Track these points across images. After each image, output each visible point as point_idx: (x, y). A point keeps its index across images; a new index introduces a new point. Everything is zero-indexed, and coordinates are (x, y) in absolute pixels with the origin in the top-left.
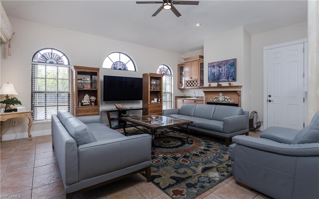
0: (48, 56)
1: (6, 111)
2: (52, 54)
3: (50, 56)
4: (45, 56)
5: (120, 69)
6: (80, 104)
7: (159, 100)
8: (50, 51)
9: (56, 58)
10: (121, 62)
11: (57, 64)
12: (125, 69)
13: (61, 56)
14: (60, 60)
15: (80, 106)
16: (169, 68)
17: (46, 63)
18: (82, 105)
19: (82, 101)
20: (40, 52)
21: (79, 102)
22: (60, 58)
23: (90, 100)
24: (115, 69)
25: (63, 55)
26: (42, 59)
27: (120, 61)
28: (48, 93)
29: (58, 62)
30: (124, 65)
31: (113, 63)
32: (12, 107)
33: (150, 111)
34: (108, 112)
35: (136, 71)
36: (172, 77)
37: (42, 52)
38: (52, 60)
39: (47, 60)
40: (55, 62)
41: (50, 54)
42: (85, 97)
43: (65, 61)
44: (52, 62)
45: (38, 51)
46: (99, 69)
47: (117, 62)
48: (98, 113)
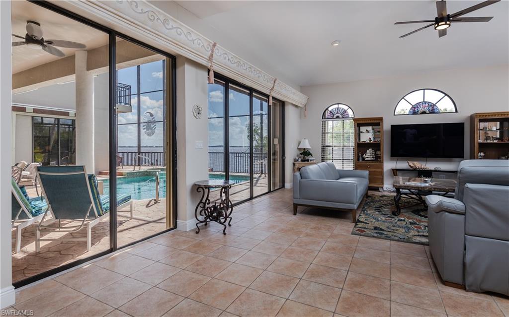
0: (335, 112)
1: (302, 161)
3: (337, 111)
4: (333, 112)
5: (424, 113)
6: (361, 158)
8: (337, 106)
9: (342, 111)
10: (425, 103)
11: (343, 118)
12: (433, 112)
14: (346, 114)
15: (361, 161)
17: (333, 118)
18: (363, 159)
19: (364, 156)
21: (359, 157)
22: (345, 111)
23: (375, 154)
24: (414, 113)
26: (330, 115)
27: (425, 101)
29: (344, 116)
30: (433, 106)
31: (412, 106)
32: (307, 158)
34: (395, 171)
35: (456, 111)
37: (330, 109)
38: (339, 115)
39: (334, 115)
40: (341, 116)
41: (336, 109)
42: (368, 151)
43: (350, 112)
44: (338, 117)
45: (327, 109)
46: (381, 119)
47: (419, 103)
48: (380, 170)
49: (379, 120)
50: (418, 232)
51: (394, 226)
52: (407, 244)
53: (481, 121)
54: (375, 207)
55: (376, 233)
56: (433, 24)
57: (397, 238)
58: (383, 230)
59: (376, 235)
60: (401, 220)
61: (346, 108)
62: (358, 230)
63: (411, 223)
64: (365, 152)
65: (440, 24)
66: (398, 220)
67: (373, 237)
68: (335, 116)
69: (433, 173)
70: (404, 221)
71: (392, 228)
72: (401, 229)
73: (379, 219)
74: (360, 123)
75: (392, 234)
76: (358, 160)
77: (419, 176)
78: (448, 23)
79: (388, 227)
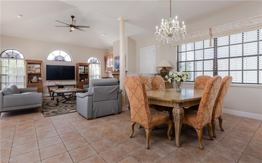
0: (10, 54)
2: (13, 52)
3: (12, 54)
5: (60, 61)
7: (87, 80)
8: (12, 51)
9: (16, 54)
10: (60, 56)
11: (16, 58)
12: (64, 60)
13: (19, 54)
14: (18, 56)
15: (30, 83)
16: (98, 59)
17: (9, 58)
18: (31, 82)
19: (32, 80)
20: (5, 52)
21: (28, 81)
22: (18, 55)
23: (38, 79)
24: (56, 60)
25: (20, 53)
26: (6, 55)
28: (10, 75)
30: (63, 58)
31: (55, 57)
33: (79, 86)
34: (49, 87)
35: (72, 61)
36: (100, 65)
37: (6, 52)
38: (13, 56)
40: (15, 57)
41: (12, 53)
42: (34, 78)
43: (22, 56)
44: (12, 58)
45: (4, 51)
46: (42, 61)
47: (58, 56)
48: (41, 87)
49: (41, 62)
50: (70, 109)
51: (59, 109)
52: (69, 114)
53: (80, 66)
54: (45, 105)
55: (55, 113)
56: (69, 27)
57: (64, 113)
58: (57, 112)
59: (56, 114)
60: (61, 107)
61: (19, 53)
62: (46, 115)
63: (65, 107)
64: (32, 78)
65: (72, 28)
66: (60, 107)
67: (55, 115)
68: (10, 57)
69: (64, 86)
70: (62, 106)
71: (60, 110)
72: (63, 110)
73: (51, 108)
74: (29, 63)
75: (61, 112)
76: (28, 83)
77: (59, 88)
78: (75, 28)
79: (58, 110)
